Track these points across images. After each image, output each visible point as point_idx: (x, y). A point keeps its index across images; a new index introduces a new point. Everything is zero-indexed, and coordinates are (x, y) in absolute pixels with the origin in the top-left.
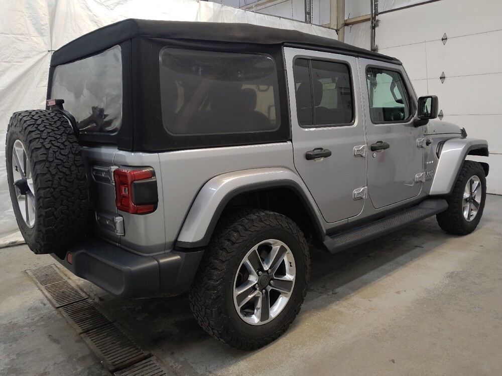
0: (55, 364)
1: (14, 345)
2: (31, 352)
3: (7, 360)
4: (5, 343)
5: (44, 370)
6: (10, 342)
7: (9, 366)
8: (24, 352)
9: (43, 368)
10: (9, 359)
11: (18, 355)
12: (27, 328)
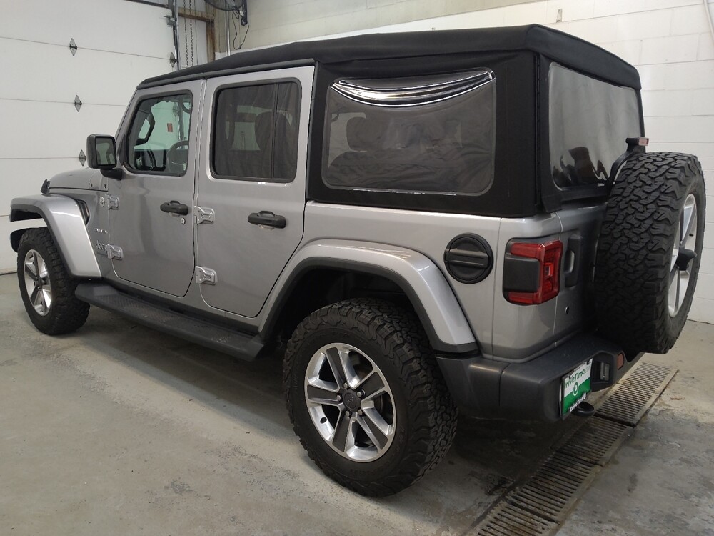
0: (665, 462)
1: (679, 511)
2: (671, 489)
3: (704, 500)
4: (687, 524)
5: (681, 464)
6: (680, 520)
7: (709, 492)
8: (678, 494)
9: (681, 466)
10: (701, 500)
11: (687, 497)
12: (638, 523)
